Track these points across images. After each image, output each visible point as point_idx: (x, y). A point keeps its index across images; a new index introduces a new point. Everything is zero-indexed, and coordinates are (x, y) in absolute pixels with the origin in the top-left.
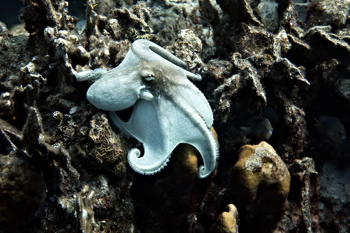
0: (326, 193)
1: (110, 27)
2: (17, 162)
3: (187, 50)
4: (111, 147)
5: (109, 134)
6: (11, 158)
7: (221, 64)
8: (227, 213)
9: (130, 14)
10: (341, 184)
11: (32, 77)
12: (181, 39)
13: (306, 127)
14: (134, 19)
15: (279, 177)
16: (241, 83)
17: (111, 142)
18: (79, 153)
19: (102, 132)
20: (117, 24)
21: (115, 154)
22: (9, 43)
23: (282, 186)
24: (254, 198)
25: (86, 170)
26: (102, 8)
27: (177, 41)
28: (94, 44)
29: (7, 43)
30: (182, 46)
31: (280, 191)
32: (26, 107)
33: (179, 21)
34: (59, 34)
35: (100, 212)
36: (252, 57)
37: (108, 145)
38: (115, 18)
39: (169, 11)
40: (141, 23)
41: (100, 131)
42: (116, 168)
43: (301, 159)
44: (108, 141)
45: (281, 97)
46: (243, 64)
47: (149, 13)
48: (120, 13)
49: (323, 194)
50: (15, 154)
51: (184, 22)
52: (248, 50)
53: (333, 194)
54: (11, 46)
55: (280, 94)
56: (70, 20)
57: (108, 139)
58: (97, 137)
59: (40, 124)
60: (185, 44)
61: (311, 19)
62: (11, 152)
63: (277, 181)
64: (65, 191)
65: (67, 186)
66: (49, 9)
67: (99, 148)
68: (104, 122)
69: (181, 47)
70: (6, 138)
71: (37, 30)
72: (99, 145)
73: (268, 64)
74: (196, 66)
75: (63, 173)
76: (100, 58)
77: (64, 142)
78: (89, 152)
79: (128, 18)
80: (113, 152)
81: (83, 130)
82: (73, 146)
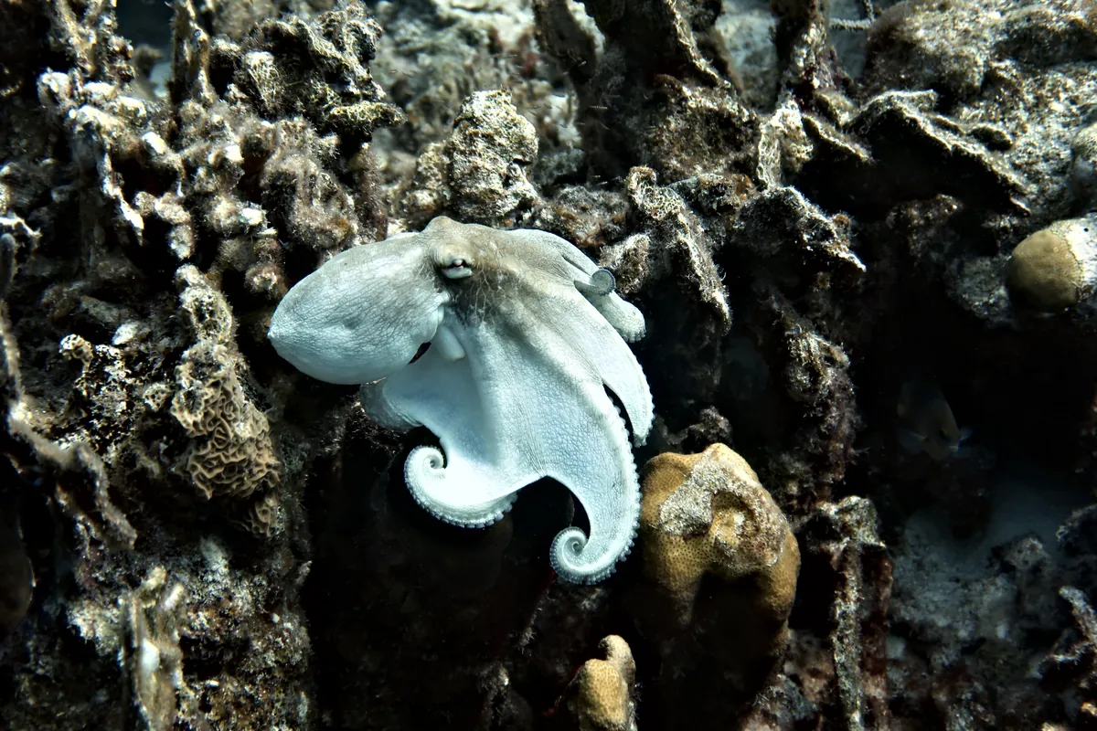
0: (913, 611)
1: (249, 76)
3: (490, 154)
4: (239, 451)
5: (235, 410)
7: (594, 201)
8: (601, 662)
9: (312, 36)
10: (957, 581)
12: (473, 120)
13: (853, 403)
14: (326, 53)
15: (764, 556)
16: (654, 260)
17: (239, 433)
18: (138, 466)
19: (211, 401)
20: (271, 68)
21: (251, 471)
23: (772, 581)
24: (686, 618)
25: (158, 522)
26: (233, 20)
27: (460, 129)
28: (195, 126)
30: (474, 141)
31: (767, 599)
33: (475, 69)
34: (85, 95)
35: (203, 653)
36: (691, 181)
37: (229, 444)
38: (264, 51)
39: (447, 37)
40: (346, 67)
41: (206, 397)
42: (256, 515)
43: (836, 500)
44: (229, 429)
45: (775, 306)
46: (661, 202)
47: (371, 38)
48: (282, 34)
49: (903, 613)
51: (492, 73)
52: (681, 162)
53: (934, 613)
55: (773, 298)
56: (124, 52)
57: (230, 425)
58: (196, 416)
59: (13, 371)
60: (483, 136)
61: (877, 70)
63: (757, 567)
64: (91, 586)
65: (100, 568)
66: (56, 14)
67: (202, 452)
68: (219, 372)
69: (471, 145)
72: (201, 441)
73: (738, 205)
74: (516, 205)
75: (88, 529)
76: (211, 170)
77: (93, 433)
78: (170, 465)
79: (307, 51)
80: (245, 464)
81: (153, 394)
82: (119, 446)
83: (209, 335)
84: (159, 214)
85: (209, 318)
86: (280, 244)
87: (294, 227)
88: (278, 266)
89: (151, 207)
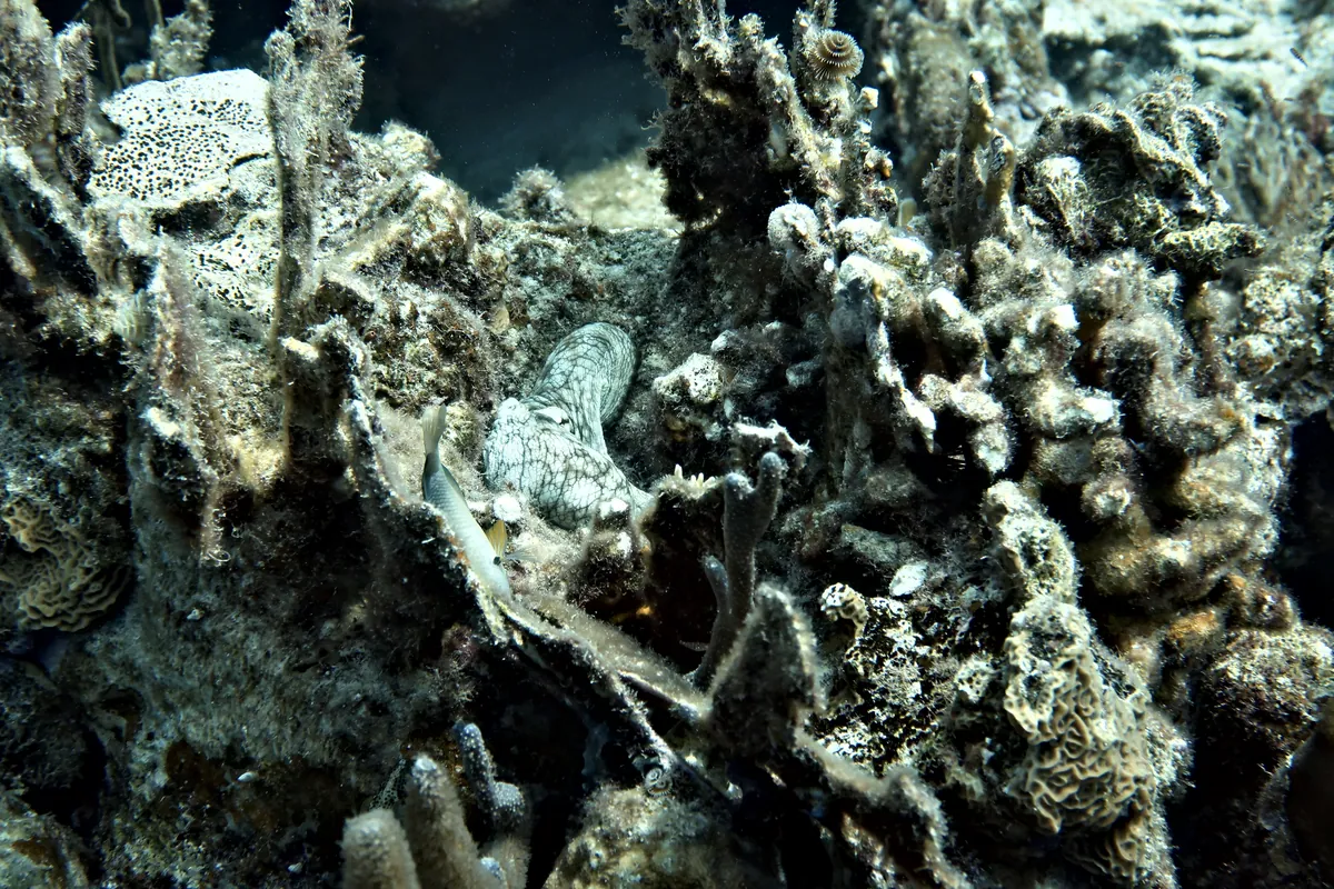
1: (1049, 193)
2: (682, 822)
4: (1100, 760)
5: (1093, 701)
6: (653, 804)
9: (1138, 132)
11: (746, 438)
14: (1157, 155)
17: (1099, 735)
18: (949, 781)
19: (1063, 691)
20: (1076, 180)
21: (1114, 790)
22: (598, 266)
25: (977, 861)
26: (938, 94)
28: (998, 276)
29: (588, 268)
32: (711, 570)
33: (1258, 143)
34: (841, 236)
37: (1086, 751)
38: (1068, 155)
40: (1188, 175)
41: (1055, 685)
42: (1115, 850)
44: (1086, 729)
47: (1213, 129)
48: (1093, 132)
50: (667, 783)
51: (1278, 145)
54: (605, 281)
56: (879, 168)
57: (1087, 724)
58: (1041, 713)
62: (650, 776)
66: (786, 120)
67: (1048, 765)
68: (1073, 647)
70: (631, 711)
71: (719, 211)
72: (1046, 749)
76: (1032, 343)
77: (874, 728)
78: (1001, 782)
79: (1131, 153)
80: (1106, 781)
81: (971, 676)
82: (914, 747)
83: (1042, 585)
84: (959, 408)
85: (1042, 562)
86: (1131, 445)
87: (1153, 421)
88: (1132, 478)
89: (945, 398)
